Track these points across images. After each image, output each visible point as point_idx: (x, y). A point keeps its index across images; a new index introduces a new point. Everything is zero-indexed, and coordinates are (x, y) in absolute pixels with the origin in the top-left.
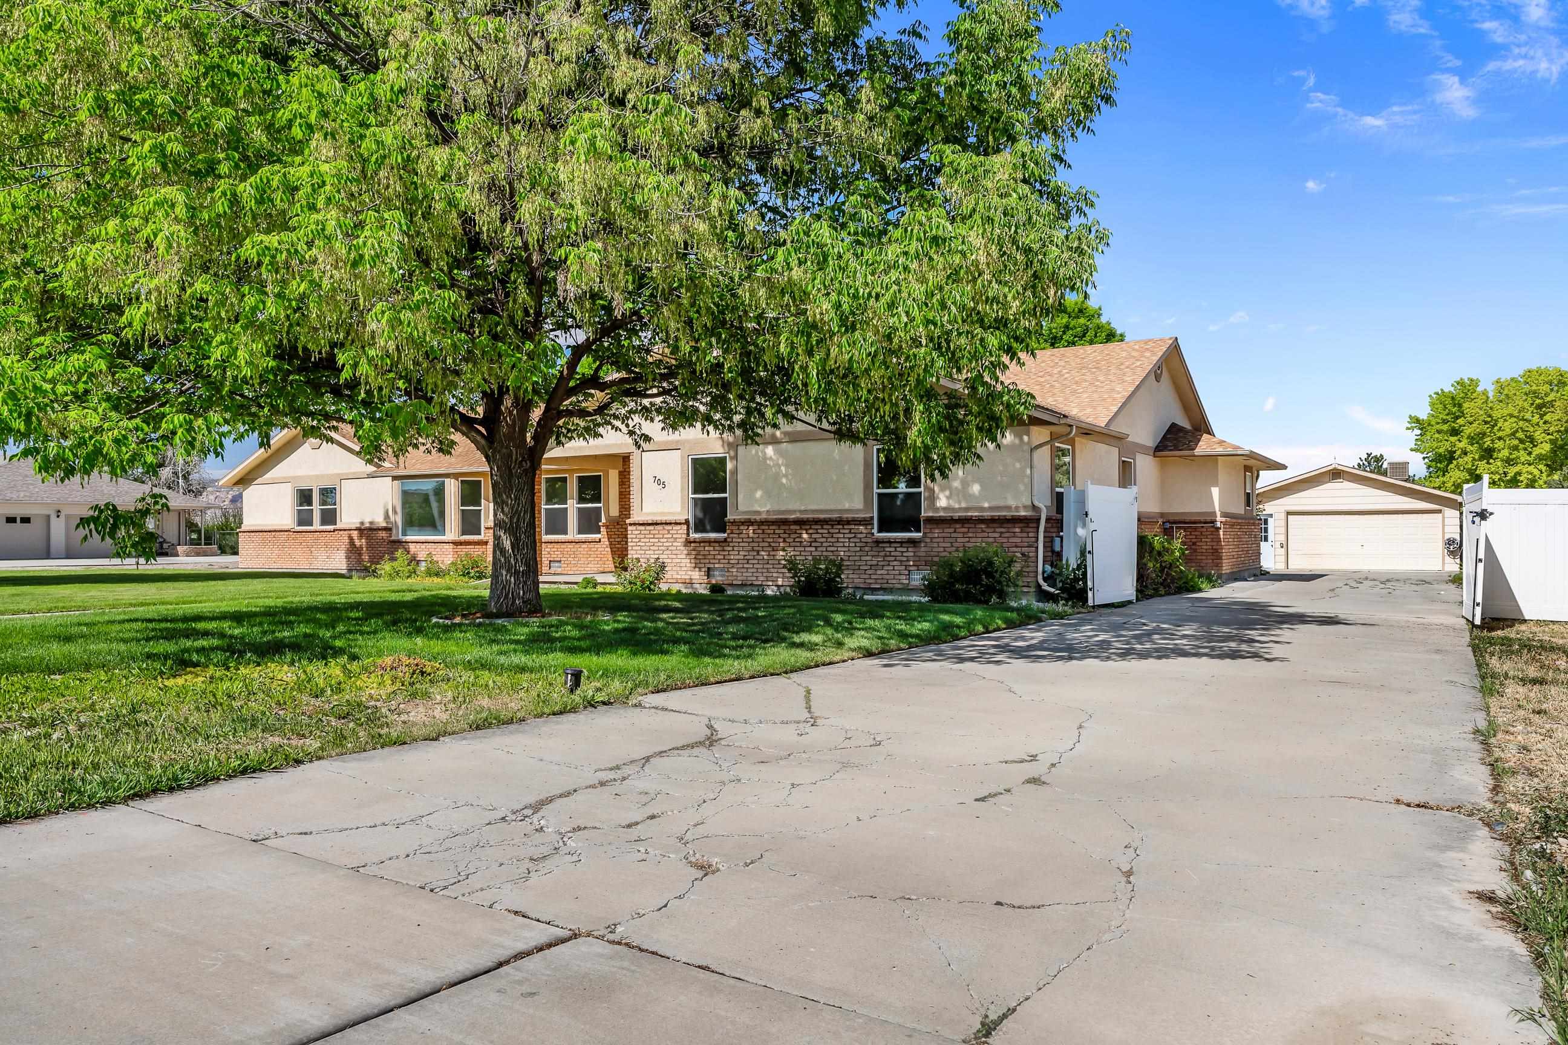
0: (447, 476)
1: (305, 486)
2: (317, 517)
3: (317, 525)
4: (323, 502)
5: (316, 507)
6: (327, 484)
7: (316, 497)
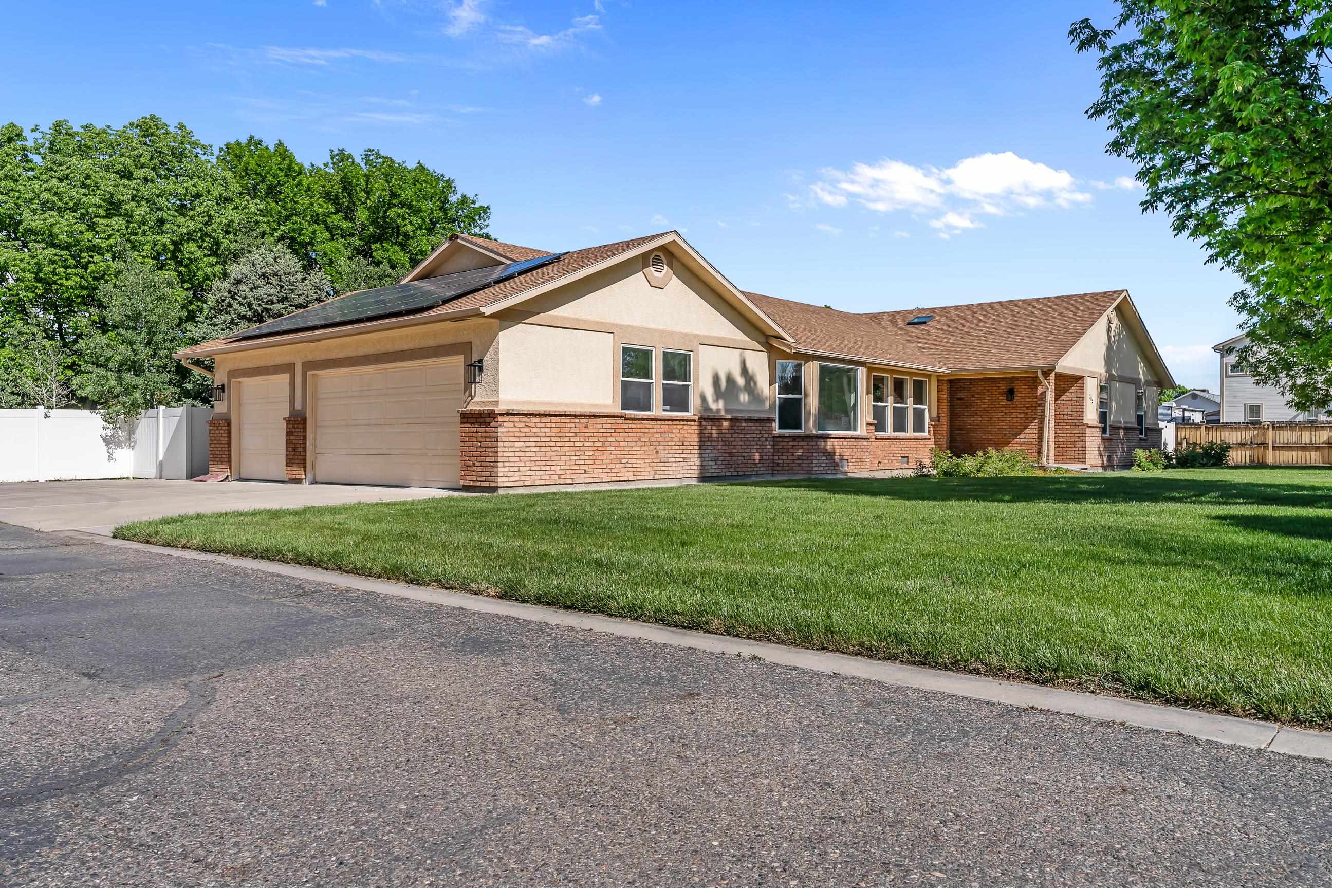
0: (862, 364)
1: (638, 343)
2: (657, 396)
3: (657, 409)
4: (669, 374)
5: (657, 380)
6: (677, 347)
7: (657, 366)
